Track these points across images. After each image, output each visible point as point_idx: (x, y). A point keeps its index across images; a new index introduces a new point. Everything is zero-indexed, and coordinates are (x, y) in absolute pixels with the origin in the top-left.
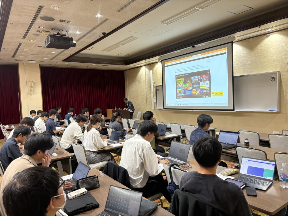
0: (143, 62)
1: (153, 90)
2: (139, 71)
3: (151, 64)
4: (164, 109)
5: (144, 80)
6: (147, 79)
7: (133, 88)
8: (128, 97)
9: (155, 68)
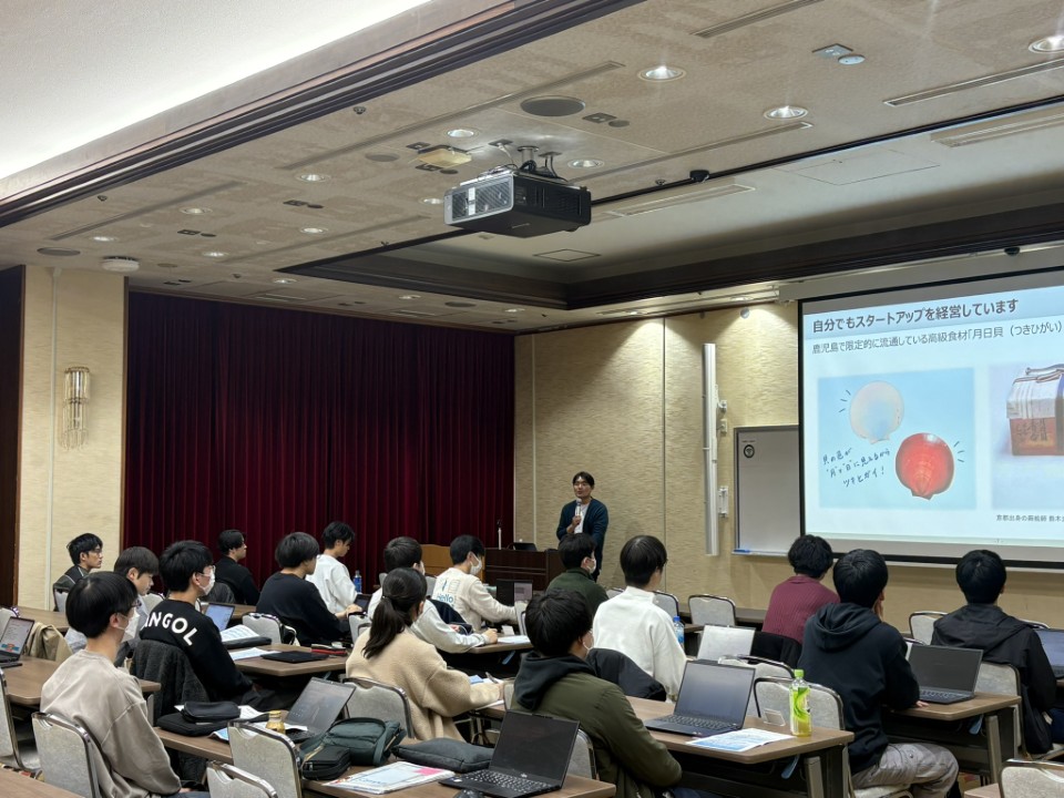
1: (717, 447)
3: (702, 311)
5: (653, 394)
6: (675, 387)
7: (572, 430)
8: (532, 480)
9: (732, 336)
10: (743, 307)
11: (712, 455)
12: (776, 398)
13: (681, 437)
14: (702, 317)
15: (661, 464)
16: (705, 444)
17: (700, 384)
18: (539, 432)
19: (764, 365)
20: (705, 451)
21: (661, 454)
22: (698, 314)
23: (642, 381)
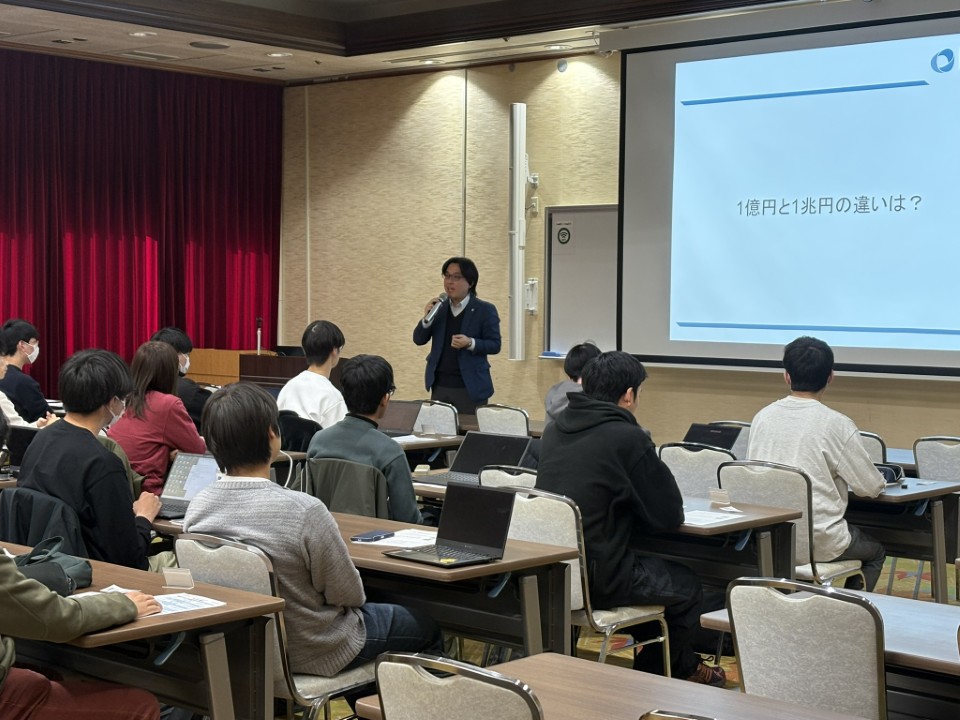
1: (525, 230)
2: (411, 100)
3: (512, 62)
5: (453, 165)
6: (478, 156)
8: (305, 269)
9: (547, 94)
10: (559, 58)
11: (520, 239)
12: (596, 171)
13: (484, 218)
14: (512, 70)
15: (460, 251)
16: (512, 227)
17: (508, 152)
19: (583, 131)
20: (511, 236)
21: (460, 239)
22: (507, 66)
23: (439, 148)
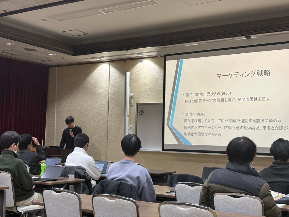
0: (105, 55)
1: (129, 111)
2: (91, 71)
3: (125, 60)
4: (163, 150)
5: (105, 91)
6: (113, 88)
7: (71, 104)
8: (54, 123)
9: (136, 70)
10: (140, 59)
11: (127, 113)
12: (152, 93)
13: (115, 107)
14: (125, 62)
15: (106, 117)
16: (125, 109)
17: (124, 87)
18: (58, 105)
19: (148, 81)
20: (125, 112)
21: (107, 114)
22: (123, 61)
23: (100, 86)
